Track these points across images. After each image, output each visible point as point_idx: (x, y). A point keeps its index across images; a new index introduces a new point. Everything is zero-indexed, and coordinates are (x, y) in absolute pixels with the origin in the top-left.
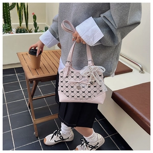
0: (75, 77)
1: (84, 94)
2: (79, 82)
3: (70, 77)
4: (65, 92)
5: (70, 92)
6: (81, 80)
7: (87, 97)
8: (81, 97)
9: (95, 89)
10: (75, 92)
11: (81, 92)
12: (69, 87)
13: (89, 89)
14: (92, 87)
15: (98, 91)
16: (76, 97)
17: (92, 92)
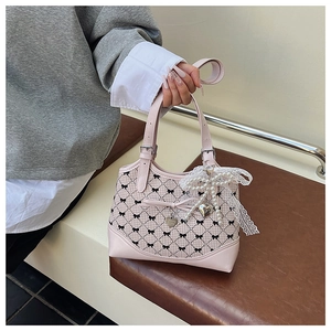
0: (162, 191)
1: (182, 242)
2: (173, 205)
3: (148, 190)
4: (128, 229)
5: (143, 231)
6: (178, 200)
7: (191, 249)
8: (174, 248)
9: (215, 230)
10: (159, 233)
11: (174, 234)
12: (144, 217)
13: (199, 230)
14: (208, 222)
15: (223, 237)
16: (158, 246)
17: (207, 237)
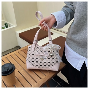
0: (39, 51)
1: (45, 64)
2: (42, 55)
3: (36, 51)
5: (35, 62)
6: (43, 53)
7: (47, 66)
8: (43, 66)
9: (53, 60)
10: (39, 62)
11: (43, 62)
12: (35, 58)
13: (49, 61)
14: (51, 59)
15: (55, 62)
16: (39, 66)
17: (51, 62)
